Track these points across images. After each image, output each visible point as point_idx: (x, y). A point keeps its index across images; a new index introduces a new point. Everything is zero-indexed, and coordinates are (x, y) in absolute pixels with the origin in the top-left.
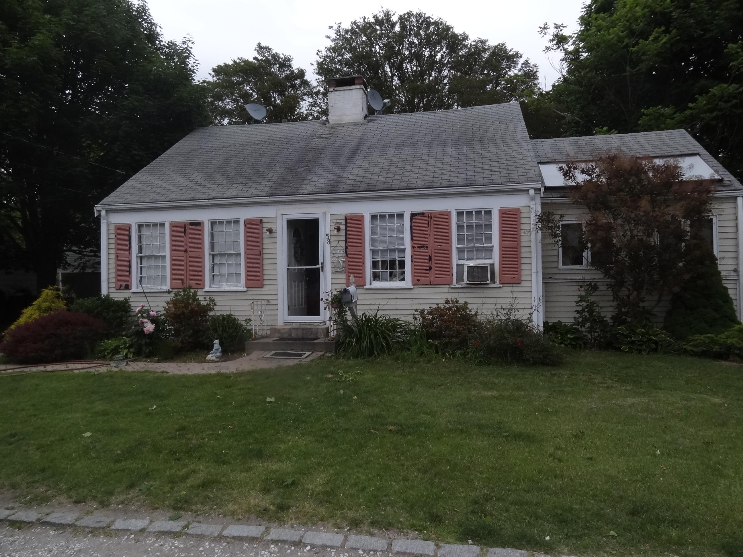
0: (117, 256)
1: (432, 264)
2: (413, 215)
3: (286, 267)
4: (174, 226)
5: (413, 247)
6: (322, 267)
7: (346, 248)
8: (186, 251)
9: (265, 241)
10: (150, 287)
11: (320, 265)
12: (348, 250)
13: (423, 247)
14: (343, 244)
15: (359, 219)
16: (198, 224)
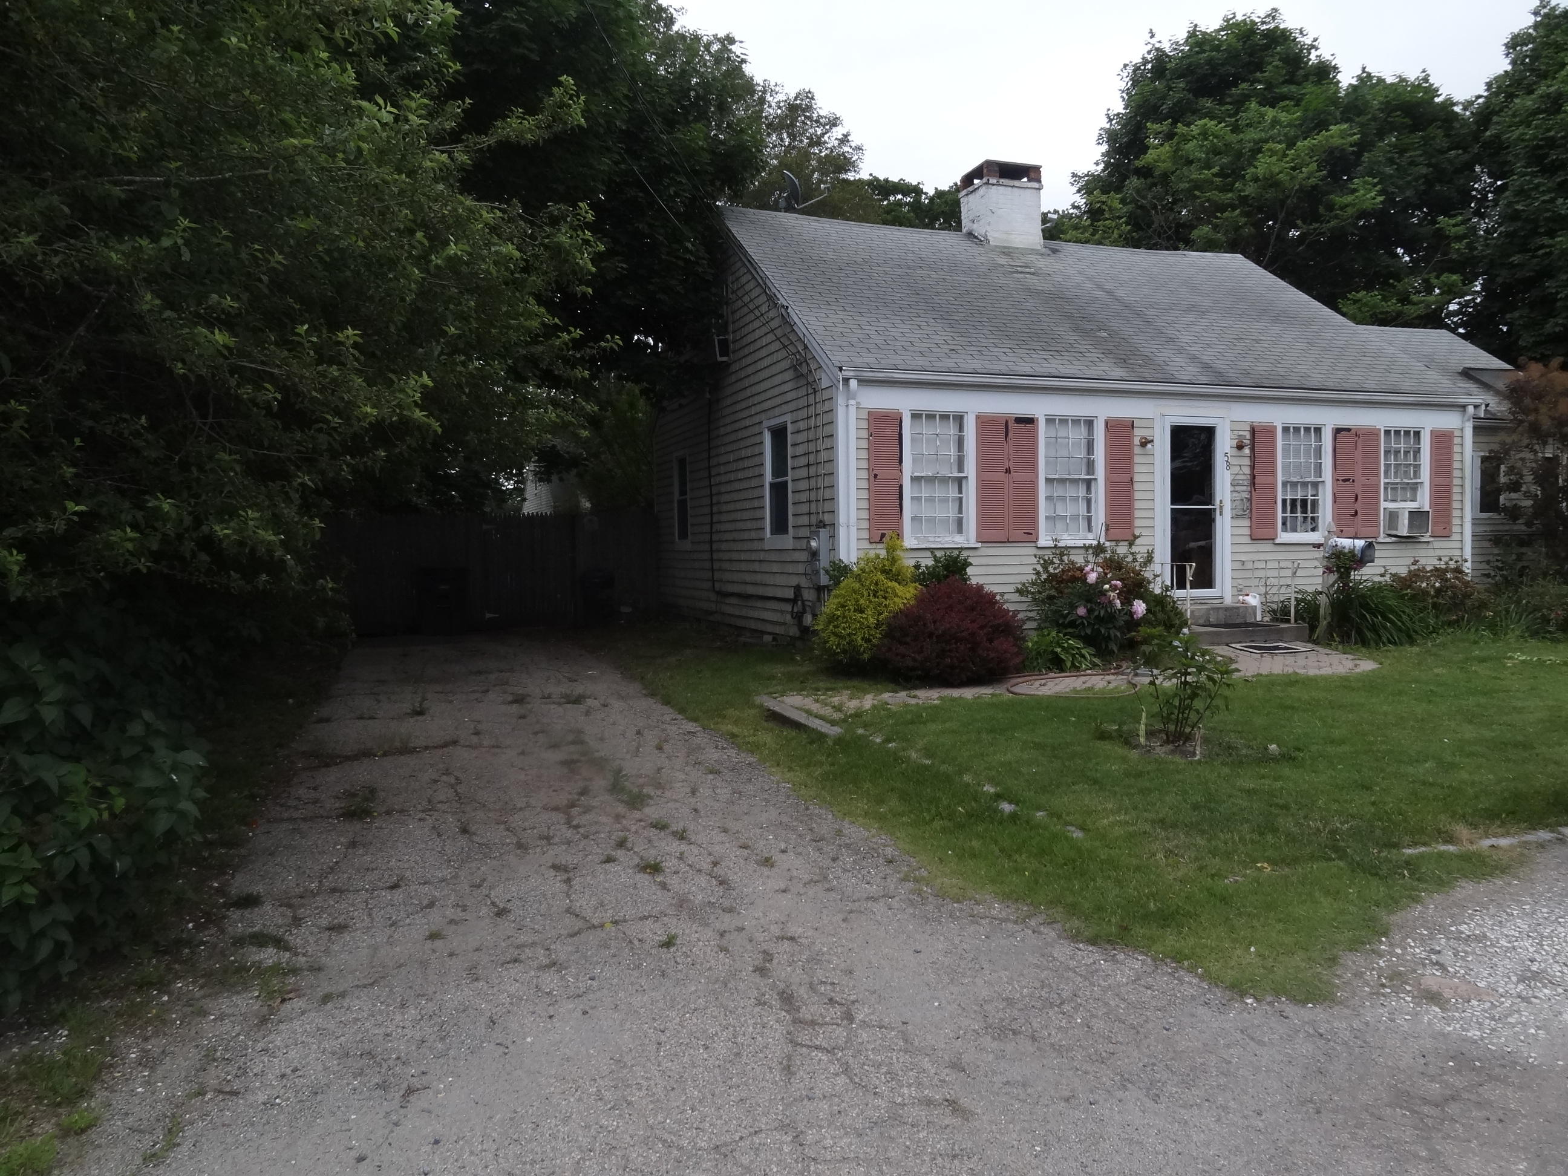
0: (876, 476)
1: (1358, 506)
2: (1338, 431)
3: (1169, 506)
4: (985, 422)
5: (1336, 480)
6: (1221, 507)
7: (1253, 477)
8: (1008, 471)
9: (1137, 459)
10: (931, 539)
11: (1218, 502)
12: (1257, 481)
13: (1348, 480)
14: (1247, 470)
15: (1270, 431)
16: (1028, 421)
